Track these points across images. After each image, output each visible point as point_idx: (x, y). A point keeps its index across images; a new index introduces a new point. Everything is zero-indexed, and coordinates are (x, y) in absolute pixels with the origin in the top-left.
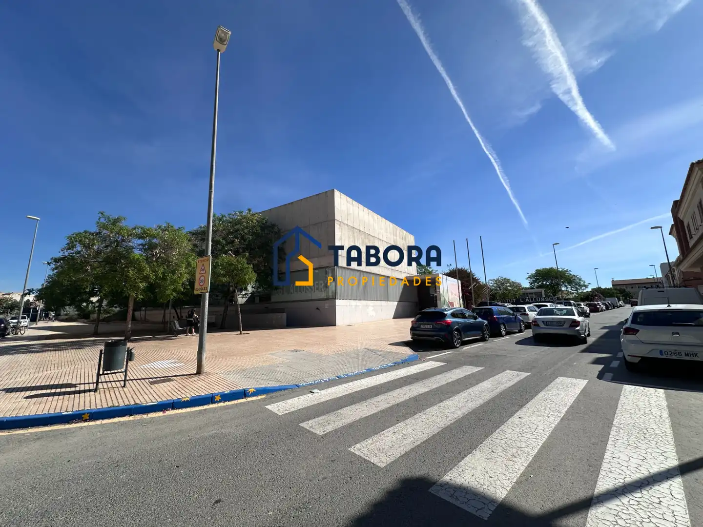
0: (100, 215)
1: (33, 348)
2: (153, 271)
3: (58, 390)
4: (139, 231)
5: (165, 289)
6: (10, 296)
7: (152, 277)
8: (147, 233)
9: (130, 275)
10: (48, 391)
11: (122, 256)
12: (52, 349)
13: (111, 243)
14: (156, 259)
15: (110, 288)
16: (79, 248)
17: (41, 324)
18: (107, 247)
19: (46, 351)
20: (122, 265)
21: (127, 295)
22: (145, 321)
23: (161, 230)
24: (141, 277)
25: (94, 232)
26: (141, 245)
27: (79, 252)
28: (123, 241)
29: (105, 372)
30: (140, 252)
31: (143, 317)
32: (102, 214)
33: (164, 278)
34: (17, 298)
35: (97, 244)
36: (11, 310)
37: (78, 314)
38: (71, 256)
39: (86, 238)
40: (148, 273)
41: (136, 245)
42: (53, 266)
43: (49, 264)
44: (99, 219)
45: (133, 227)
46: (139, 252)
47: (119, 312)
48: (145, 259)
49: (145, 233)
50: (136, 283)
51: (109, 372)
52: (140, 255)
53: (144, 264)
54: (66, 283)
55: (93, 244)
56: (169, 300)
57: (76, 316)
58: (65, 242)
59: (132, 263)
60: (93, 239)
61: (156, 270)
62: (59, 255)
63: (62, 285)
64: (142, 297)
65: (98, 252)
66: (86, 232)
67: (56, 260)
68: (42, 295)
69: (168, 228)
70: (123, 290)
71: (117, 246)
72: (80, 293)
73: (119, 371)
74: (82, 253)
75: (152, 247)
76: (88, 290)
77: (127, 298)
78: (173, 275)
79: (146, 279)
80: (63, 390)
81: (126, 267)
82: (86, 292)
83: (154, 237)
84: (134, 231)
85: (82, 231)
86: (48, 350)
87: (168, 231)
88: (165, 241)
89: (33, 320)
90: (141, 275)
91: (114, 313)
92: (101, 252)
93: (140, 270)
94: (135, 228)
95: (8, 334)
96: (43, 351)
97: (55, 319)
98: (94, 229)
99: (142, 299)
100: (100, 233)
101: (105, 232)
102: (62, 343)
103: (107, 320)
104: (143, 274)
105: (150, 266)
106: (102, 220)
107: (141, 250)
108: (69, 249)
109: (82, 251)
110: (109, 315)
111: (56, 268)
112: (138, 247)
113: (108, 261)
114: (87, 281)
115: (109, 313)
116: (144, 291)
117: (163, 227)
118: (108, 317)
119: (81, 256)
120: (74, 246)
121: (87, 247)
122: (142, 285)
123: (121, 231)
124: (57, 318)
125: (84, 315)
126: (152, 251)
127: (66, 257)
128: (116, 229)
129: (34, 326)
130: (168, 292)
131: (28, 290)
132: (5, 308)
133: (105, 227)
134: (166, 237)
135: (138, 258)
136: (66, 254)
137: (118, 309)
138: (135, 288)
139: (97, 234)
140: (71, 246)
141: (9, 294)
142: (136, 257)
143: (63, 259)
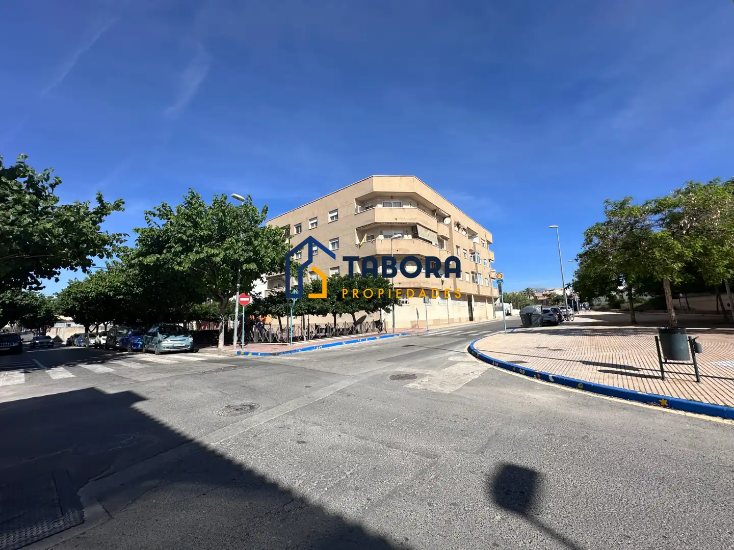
0: (606, 204)
1: (585, 332)
2: (687, 247)
3: (623, 370)
4: (653, 205)
5: (713, 266)
6: (554, 292)
7: (688, 253)
8: (664, 204)
9: (658, 257)
10: (615, 369)
11: (640, 239)
12: (600, 334)
13: (624, 228)
14: (687, 232)
15: (638, 275)
16: (596, 240)
17: (581, 313)
18: (621, 233)
19: (596, 335)
20: (644, 248)
21: (660, 279)
22: (688, 310)
23: (682, 194)
24: (672, 256)
25: (605, 222)
26: (661, 219)
27: (597, 245)
28: (637, 222)
29: (668, 361)
30: (662, 228)
31: (685, 305)
32: (607, 202)
33: (706, 252)
34: (560, 293)
35: (611, 232)
36: (558, 302)
37: (609, 304)
38: (591, 250)
39: (600, 230)
40: (680, 250)
41: (653, 222)
42: (579, 261)
43: (576, 260)
44: (606, 208)
45: (644, 202)
46: (659, 228)
47: (650, 300)
48: (670, 235)
49: (660, 204)
50: (667, 264)
51: (672, 361)
52: (662, 232)
53: (671, 241)
54: (593, 275)
55: (608, 234)
56: (723, 281)
57: (607, 306)
58: (583, 239)
59: (656, 242)
60: (607, 229)
61: (690, 245)
62: (582, 251)
63: (591, 278)
64: (680, 280)
65: (615, 240)
66: (597, 224)
67: (581, 256)
68: (576, 287)
69: (692, 187)
70: (652, 275)
71: (632, 229)
72: (608, 283)
73: (685, 362)
74: (600, 245)
75: (675, 219)
76: (614, 279)
77: (661, 284)
78: (722, 246)
79: (679, 257)
80: (628, 371)
81: (649, 249)
82: (612, 281)
83: (676, 206)
84: (647, 208)
85: (594, 225)
86: (598, 335)
87: (694, 192)
88: (694, 205)
89: (575, 310)
90: (672, 255)
91: (645, 302)
92: (617, 239)
93: (668, 249)
94: (647, 204)
95: (563, 320)
96: (594, 335)
97: (591, 309)
98: (604, 219)
99: (681, 282)
100: (610, 221)
101: (615, 219)
102: (606, 329)
103: (641, 310)
104: (675, 253)
105: (681, 242)
106: (610, 208)
107: (661, 226)
108: (588, 244)
109: (599, 243)
110: (640, 304)
111: (582, 263)
112: (657, 224)
113: (626, 247)
114: (612, 270)
115: (640, 302)
116: (682, 272)
117: (683, 189)
118: (639, 306)
119: (599, 248)
120: (591, 241)
121: (603, 238)
122: (677, 266)
123: (632, 212)
124: (592, 307)
125: (614, 304)
126: (678, 224)
127: (588, 251)
128: (626, 212)
129: (577, 314)
130: (720, 270)
131: (567, 284)
132: (554, 301)
133: (614, 214)
134: (694, 201)
135: (662, 236)
136: (587, 249)
137: (648, 298)
138: (667, 270)
139: (608, 223)
140: (589, 241)
141: (553, 290)
142: (658, 236)
143: (586, 254)
